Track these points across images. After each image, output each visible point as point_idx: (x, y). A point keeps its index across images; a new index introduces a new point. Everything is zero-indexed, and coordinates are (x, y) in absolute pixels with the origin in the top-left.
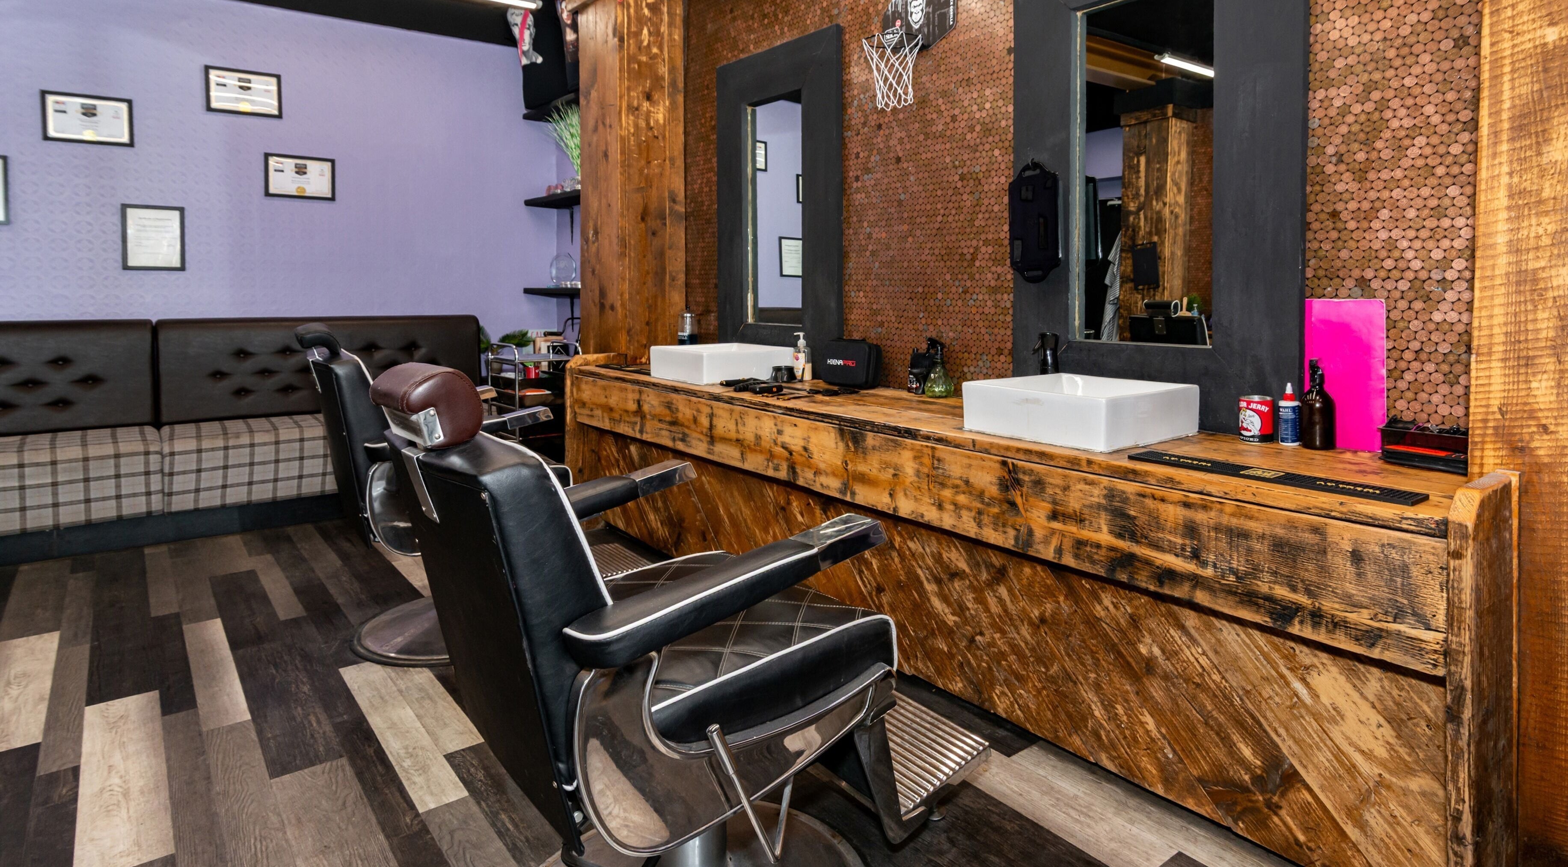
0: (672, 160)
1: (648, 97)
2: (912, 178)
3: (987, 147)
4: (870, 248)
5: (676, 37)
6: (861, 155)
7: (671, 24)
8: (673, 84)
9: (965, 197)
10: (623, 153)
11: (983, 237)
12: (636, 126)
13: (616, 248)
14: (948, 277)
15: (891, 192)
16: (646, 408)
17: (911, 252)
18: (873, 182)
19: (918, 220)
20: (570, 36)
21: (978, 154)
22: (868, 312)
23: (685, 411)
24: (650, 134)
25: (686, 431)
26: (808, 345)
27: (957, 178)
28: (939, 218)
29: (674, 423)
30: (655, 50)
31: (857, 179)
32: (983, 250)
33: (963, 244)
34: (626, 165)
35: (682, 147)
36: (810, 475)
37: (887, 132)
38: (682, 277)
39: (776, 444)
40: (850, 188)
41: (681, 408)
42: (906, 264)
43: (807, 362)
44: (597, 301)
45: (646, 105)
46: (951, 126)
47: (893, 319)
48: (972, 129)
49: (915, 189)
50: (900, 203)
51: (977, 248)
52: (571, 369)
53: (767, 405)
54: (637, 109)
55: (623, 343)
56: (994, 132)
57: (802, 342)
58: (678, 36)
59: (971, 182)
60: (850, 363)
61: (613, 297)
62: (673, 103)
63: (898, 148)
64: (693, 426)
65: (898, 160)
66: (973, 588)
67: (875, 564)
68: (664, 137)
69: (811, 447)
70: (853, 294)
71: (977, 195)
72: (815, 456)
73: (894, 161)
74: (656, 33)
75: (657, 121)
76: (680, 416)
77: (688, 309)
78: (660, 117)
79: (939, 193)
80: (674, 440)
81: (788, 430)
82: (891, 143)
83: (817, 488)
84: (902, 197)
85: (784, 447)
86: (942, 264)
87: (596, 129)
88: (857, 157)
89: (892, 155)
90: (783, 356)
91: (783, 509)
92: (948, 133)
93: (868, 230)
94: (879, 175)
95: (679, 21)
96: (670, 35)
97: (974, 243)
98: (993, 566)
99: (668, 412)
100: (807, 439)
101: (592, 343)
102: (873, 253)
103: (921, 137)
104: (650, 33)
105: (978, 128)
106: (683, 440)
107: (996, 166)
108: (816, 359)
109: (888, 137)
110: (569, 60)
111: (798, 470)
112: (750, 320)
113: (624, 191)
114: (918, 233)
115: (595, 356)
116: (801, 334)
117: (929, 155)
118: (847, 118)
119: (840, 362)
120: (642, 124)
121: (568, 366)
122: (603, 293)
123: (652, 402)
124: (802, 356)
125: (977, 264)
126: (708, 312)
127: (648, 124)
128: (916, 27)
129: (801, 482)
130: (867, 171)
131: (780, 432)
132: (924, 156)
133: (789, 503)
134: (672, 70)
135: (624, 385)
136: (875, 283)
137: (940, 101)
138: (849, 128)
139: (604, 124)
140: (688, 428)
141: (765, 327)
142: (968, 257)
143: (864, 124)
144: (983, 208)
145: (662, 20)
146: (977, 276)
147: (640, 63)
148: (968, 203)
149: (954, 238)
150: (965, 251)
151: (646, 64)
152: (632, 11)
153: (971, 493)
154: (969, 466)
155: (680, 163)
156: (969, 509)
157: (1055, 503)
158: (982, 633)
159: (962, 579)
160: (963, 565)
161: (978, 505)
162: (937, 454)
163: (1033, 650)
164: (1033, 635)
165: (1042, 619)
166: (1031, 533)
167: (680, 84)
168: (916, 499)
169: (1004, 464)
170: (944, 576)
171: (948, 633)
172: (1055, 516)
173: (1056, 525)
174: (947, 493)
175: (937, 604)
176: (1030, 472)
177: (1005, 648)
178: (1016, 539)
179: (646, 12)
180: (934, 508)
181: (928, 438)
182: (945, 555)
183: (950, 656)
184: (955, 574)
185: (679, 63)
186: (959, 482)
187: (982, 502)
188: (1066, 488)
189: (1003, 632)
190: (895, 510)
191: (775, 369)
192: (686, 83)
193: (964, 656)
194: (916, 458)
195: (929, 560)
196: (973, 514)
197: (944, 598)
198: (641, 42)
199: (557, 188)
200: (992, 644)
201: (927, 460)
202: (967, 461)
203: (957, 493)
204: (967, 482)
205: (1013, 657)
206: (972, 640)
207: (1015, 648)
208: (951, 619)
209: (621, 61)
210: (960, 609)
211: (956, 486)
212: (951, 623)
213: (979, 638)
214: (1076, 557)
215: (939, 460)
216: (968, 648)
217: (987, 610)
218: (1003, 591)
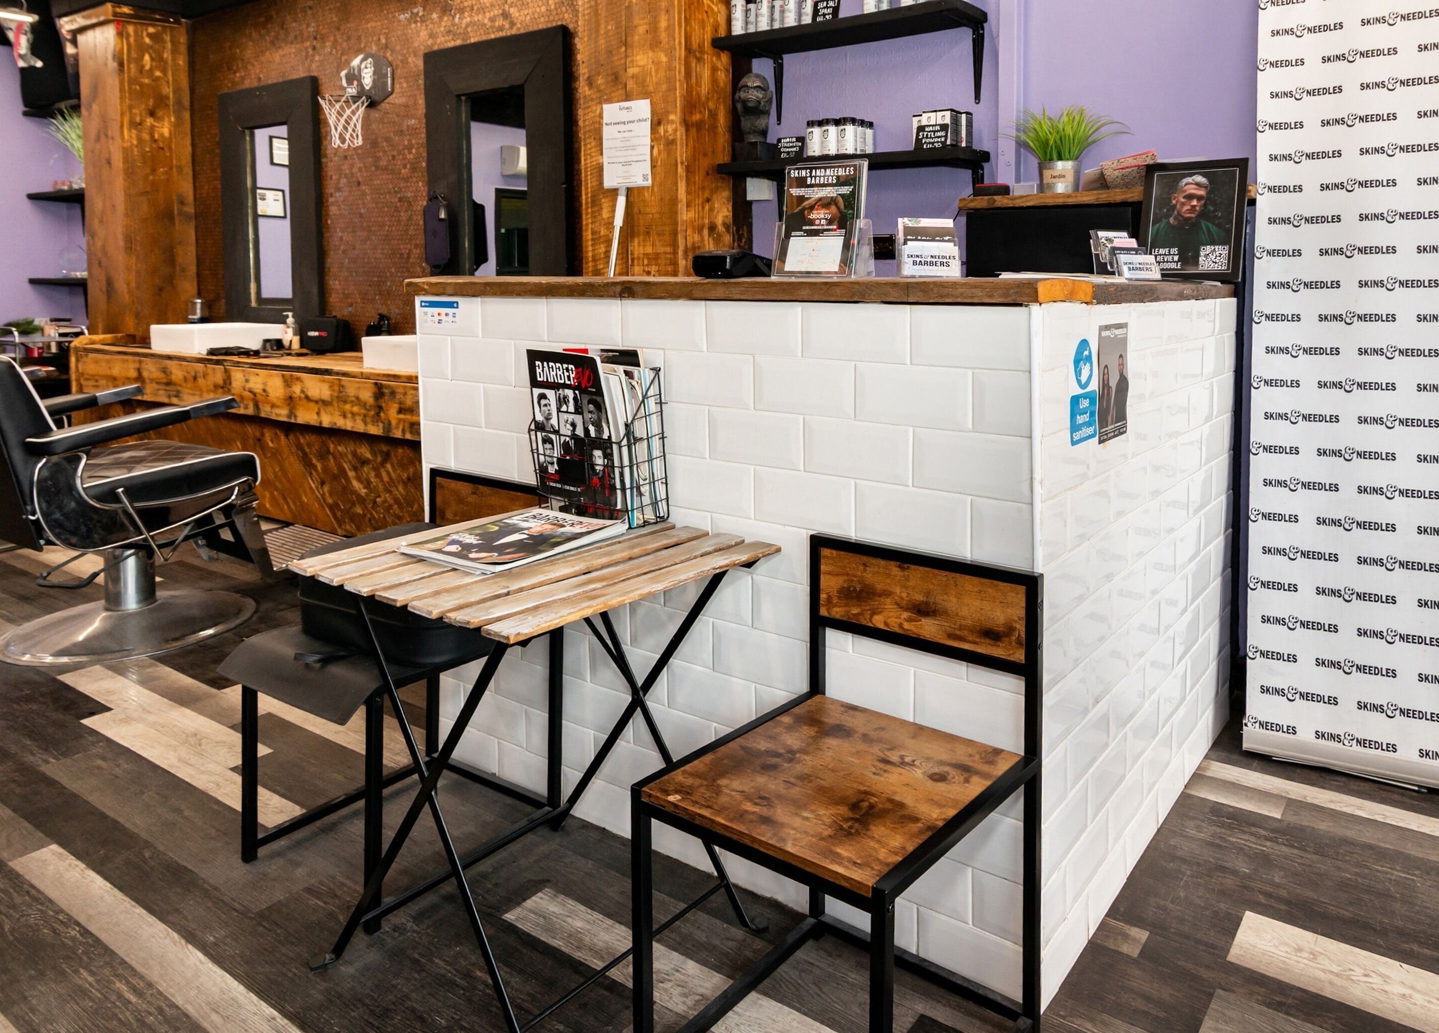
0: (180, 169)
1: (152, 114)
2: (368, 198)
3: (414, 179)
4: (342, 247)
5: (181, 62)
6: (334, 177)
7: (174, 51)
8: (179, 102)
9: (402, 214)
10: (126, 161)
11: (414, 242)
12: (140, 140)
13: (121, 243)
14: (393, 270)
15: (354, 207)
16: (145, 374)
17: (369, 251)
18: (342, 199)
19: (373, 229)
20: (70, 50)
21: (409, 184)
22: (342, 296)
23: (177, 373)
24: (154, 145)
25: (179, 388)
26: (296, 322)
27: (397, 200)
28: (387, 228)
29: (169, 383)
30: (158, 74)
31: (332, 195)
32: (414, 251)
33: (402, 246)
34: (129, 172)
35: (189, 158)
36: (268, 408)
37: (351, 162)
38: (193, 269)
39: (244, 389)
40: (327, 201)
41: (174, 371)
42: (366, 260)
43: (295, 334)
44: (104, 289)
45: (149, 121)
46: (392, 162)
47: (359, 300)
48: (405, 167)
49: (370, 205)
50: (361, 215)
51: (410, 250)
52: (76, 348)
53: (238, 362)
54: (140, 124)
55: (130, 325)
56: (418, 170)
57: (290, 320)
58: (182, 61)
59: (406, 204)
60: (324, 334)
61: (121, 285)
62: (179, 118)
63: (359, 175)
64: (184, 384)
65: (359, 183)
66: (374, 469)
67: (319, 465)
68: (170, 149)
69: (269, 389)
70: (331, 282)
71: (409, 213)
72: (271, 395)
73: (356, 184)
74: (158, 59)
75: (162, 135)
76: (173, 377)
77: (199, 295)
78: (166, 131)
79: (386, 209)
80: (169, 397)
81: (253, 379)
82: (355, 170)
83: (274, 417)
84: (363, 211)
85: (251, 391)
86: (390, 261)
87: (98, 139)
88: (331, 178)
89: (354, 179)
90: (274, 331)
92: (390, 167)
93: (340, 234)
94: (346, 194)
95: (183, 49)
96: (174, 59)
97: (409, 246)
98: (383, 452)
99: (163, 375)
100: (265, 384)
101: (100, 326)
102: (344, 252)
103: (373, 169)
104: (152, 59)
105: (408, 166)
106: (176, 396)
107: (420, 194)
108: (301, 331)
109: (352, 166)
110: (70, 70)
111: (261, 406)
112: (254, 304)
113: (128, 196)
114: (373, 238)
115: (101, 337)
116: (290, 314)
117: (379, 182)
118: (323, 147)
119: (316, 334)
120: (146, 137)
121: (72, 345)
122: (110, 283)
123: (151, 370)
124: (290, 331)
125: (411, 261)
126: (217, 298)
127: (152, 136)
128: (367, 88)
129: (263, 415)
130: (339, 190)
131: (247, 381)
132: (375, 182)
133: (263, 435)
134: (177, 90)
135: (126, 357)
136: (346, 274)
137: (385, 144)
138: (326, 156)
139: (106, 136)
140: (180, 385)
141: (264, 310)
142: (405, 256)
143: (335, 154)
144: (414, 222)
145: (164, 48)
146: (411, 270)
147: (142, 85)
148: (404, 218)
149: (396, 242)
150: (403, 251)
151: (148, 85)
152: (132, 40)
153: (360, 405)
154: (359, 388)
155: (188, 170)
156: (359, 414)
157: (400, 403)
158: (379, 496)
159: (368, 464)
160: (368, 455)
161: (363, 411)
162: (342, 383)
163: (405, 499)
164: (404, 489)
165: (409, 479)
166: (390, 423)
167: (186, 102)
168: (332, 414)
169: (376, 384)
170: (358, 465)
171: (361, 500)
172: (400, 411)
173: (401, 416)
174: (348, 407)
175: (356, 484)
176: (388, 387)
177: (391, 502)
178: (384, 428)
179: (147, 40)
180: (341, 418)
181: (337, 373)
182: (359, 451)
183: (364, 516)
184: (364, 462)
185: (185, 83)
186: (354, 399)
187: (366, 409)
188: (405, 394)
189: (390, 492)
190: (321, 423)
191: (266, 341)
192: (192, 102)
193: (371, 514)
194: (331, 387)
195: (350, 457)
196: (361, 417)
197: (359, 479)
198: (143, 66)
199: (63, 184)
200: (385, 501)
201: (336, 388)
202: (357, 385)
203: (353, 406)
204: (358, 398)
205: (395, 507)
206: (375, 502)
207: (397, 501)
208: (363, 492)
209: (122, 83)
210: (367, 484)
211: (352, 402)
212: (363, 495)
213: (378, 499)
214: (411, 433)
215: (343, 387)
216: (373, 508)
217: (382, 481)
218: (389, 466)
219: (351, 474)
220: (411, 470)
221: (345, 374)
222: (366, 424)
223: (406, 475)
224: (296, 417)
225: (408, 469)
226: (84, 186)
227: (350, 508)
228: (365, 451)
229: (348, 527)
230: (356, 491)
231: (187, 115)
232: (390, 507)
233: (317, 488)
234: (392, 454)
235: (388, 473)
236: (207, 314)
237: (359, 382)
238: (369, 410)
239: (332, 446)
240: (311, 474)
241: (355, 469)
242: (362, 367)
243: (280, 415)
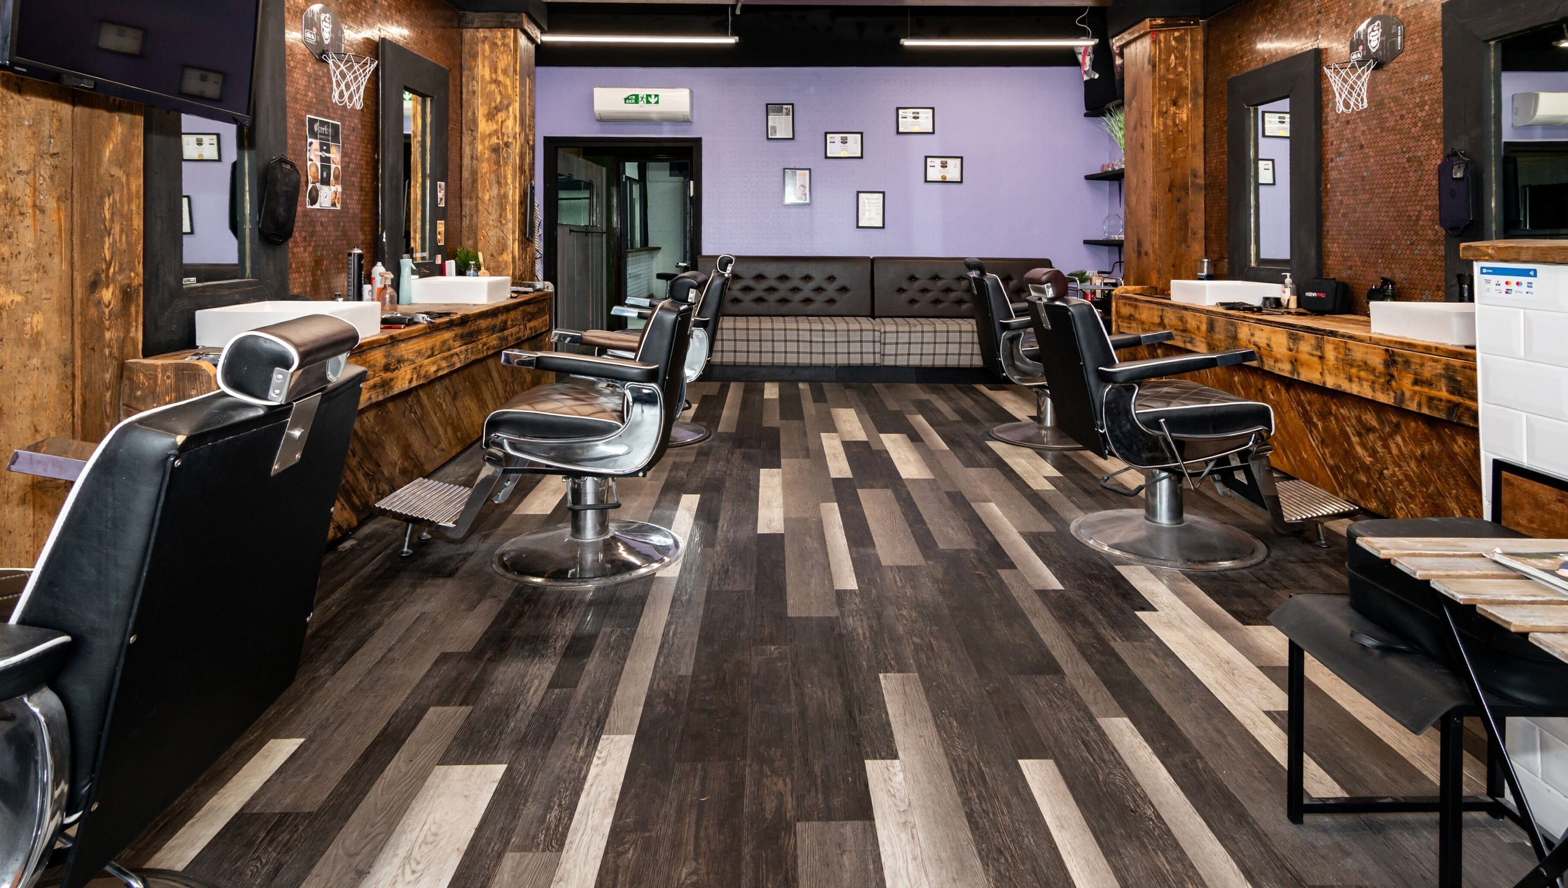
0: (1194, 147)
1: (1175, 103)
2: (1372, 160)
3: (1427, 138)
4: (1342, 211)
5: (1198, 57)
6: (1335, 142)
7: (1193, 49)
8: (1195, 91)
9: (1411, 174)
10: (1154, 144)
11: (1425, 203)
12: (1165, 125)
13: (1149, 212)
14: (1399, 233)
15: (1356, 170)
16: (1166, 321)
17: (1371, 214)
18: (1343, 163)
19: (1377, 191)
20: (1118, 62)
21: (1420, 143)
22: (1340, 259)
23: (1192, 322)
24: (1176, 129)
25: (1193, 336)
26: (1293, 282)
27: (1405, 160)
28: (1392, 190)
29: (1185, 330)
30: (1180, 69)
31: (1332, 160)
32: (1425, 213)
33: (1410, 208)
34: (1157, 153)
35: (1202, 136)
36: (1272, 363)
37: (1353, 126)
38: (1201, 233)
39: (1250, 344)
40: (1327, 167)
41: (1189, 320)
42: (1368, 223)
43: (1292, 294)
44: (1136, 249)
45: (1173, 109)
46: (1400, 122)
47: (1359, 264)
48: (1415, 125)
49: (1374, 168)
50: (1363, 178)
51: (1420, 212)
52: (1116, 295)
53: (1246, 317)
54: (1166, 113)
55: (1154, 279)
56: (1431, 127)
57: (1288, 280)
58: (1199, 56)
59: (1416, 164)
60: (1322, 295)
61: (1147, 246)
62: (1195, 106)
63: (1362, 138)
64: (1197, 332)
65: (1362, 147)
66: (1381, 438)
67: (1320, 425)
68: (1187, 130)
70: (1329, 245)
71: (1419, 173)
72: (1274, 350)
73: (1358, 147)
74: (1181, 57)
75: (1182, 119)
76: (1189, 326)
77: (1206, 256)
78: (1184, 117)
79: (1392, 171)
80: (1185, 342)
81: (1259, 334)
82: (1358, 134)
83: (1277, 372)
84: (1365, 174)
85: (1256, 346)
86: (1395, 223)
87: (1135, 129)
88: (1332, 144)
89: (1357, 143)
90: (1273, 290)
91: (1261, 390)
92: (1398, 128)
93: (1340, 198)
94: (1348, 158)
95: (1200, 45)
96: (1192, 56)
97: (1418, 208)
98: (1392, 422)
99: (1180, 323)
101: (1132, 279)
102: (1344, 215)
103: (1378, 130)
104: (1176, 58)
105: (1420, 124)
106: (1190, 342)
107: (1433, 152)
108: (1299, 292)
109: (1355, 130)
111: (1264, 360)
112: (1253, 264)
113: (1155, 172)
114: (1377, 200)
115: (1134, 287)
116: (1288, 274)
117: (1384, 144)
118: (1325, 114)
119: (1315, 294)
120: (1170, 123)
121: (1114, 293)
122: (1140, 244)
123: (1171, 317)
124: (1288, 291)
125: (1421, 223)
126: (1221, 260)
127: (1174, 122)
128: (1373, 51)
129: (1267, 368)
130: (1340, 154)
132: (1380, 144)
133: (1264, 386)
134: (1194, 81)
135: (1152, 305)
136: (1345, 237)
137: (1392, 104)
138: (1327, 123)
139: (1141, 125)
140: (1194, 333)
141: (1263, 270)
142: (1414, 218)
143: (1338, 120)
144: (1425, 183)
145: (1186, 47)
146: (1420, 233)
147: (1168, 80)
148: (1413, 179)
149: (1403, 204)
150: (1411, 213)
151: (1173, 80)
152: (1162, 45)
153: (1368, 370)
154: (1367, 353)
155: (1200, 148)
156: (1367, 380)
157: (1416, 374)
158: (1387, 469)
159: (1374, 432)
160: (1375, 423)
161: (1373, 378)
162: (1348, 346)
163: (1418, 477)
164: (1417, 467)
165: (1423, 456)
166: (1403, 394)
167: (1201, 90)
168: (1336, 376)
169: (1387, 351)
170: (1363, 431)
171: (1367, 469)
172: (1416, 382)
173: (1417, 388)
174: (1354, 371)
175: (1359, 450)
176: (1402, 355)
177: (1401, 477)
178: (1395, 398)
179: (1173, 43)
180: (1347, 381)
181: (1343, 336)
182: (1363, 417)
183: (1369, 485)
184: (1370, 429)
185: (1200, 75)
186: (1361, 363)
187: (1375, 376)
188: (1422, 365)
189: (1400, 467)
190: (1324, 383)
191: (1266, 299)
192: (1205, 89)
193: (1377, 485)
194: (1335, 349)
195: (1354, 422)
196: (1369, 383)
197: (1364, 446)
198: (1170, 65)
199: (1108, 166)
200: (1394, 475)
201: (1342, 350)
202: (1365, 350)
203: (1360, 370)
204: (1366, 363)
205: (1406, 483)
206: (1381, 473)
207: (1408, 477)
208: (1368, 460)
209: (1154, 80)
210: (1373, 453)
211: (1359, 366)
212: (1368, 463)
213: (1385, 471)
214: (1429, 407)
215: (1349, 350)
216: (1379, 479)
217: (1390, 452)
218: (1399, 439)
219: (1355, 439)
220: (1426, 447)
221: (1351, 337)
222: (1374, 390)
223: (1419, 452)
224: (1298, 374)
225: (1422, 446)
226: (1123, 166)
227: (1353, 474)
228: (1371, 419)
229: (1350, 492)
230: (1360, 458)
231: (1201, 101)
232: (1400, 482)
233: (1317, 446)
234: (1403, 427)
235: (1398, 445)
236: (1212, 273)
237: (1367, 347)
238: (1378, 377)
239: (1334, 408)
240: (1311, 432)
241: (1359, 435)
242: (1369, 332)
243: (1283, 370)
